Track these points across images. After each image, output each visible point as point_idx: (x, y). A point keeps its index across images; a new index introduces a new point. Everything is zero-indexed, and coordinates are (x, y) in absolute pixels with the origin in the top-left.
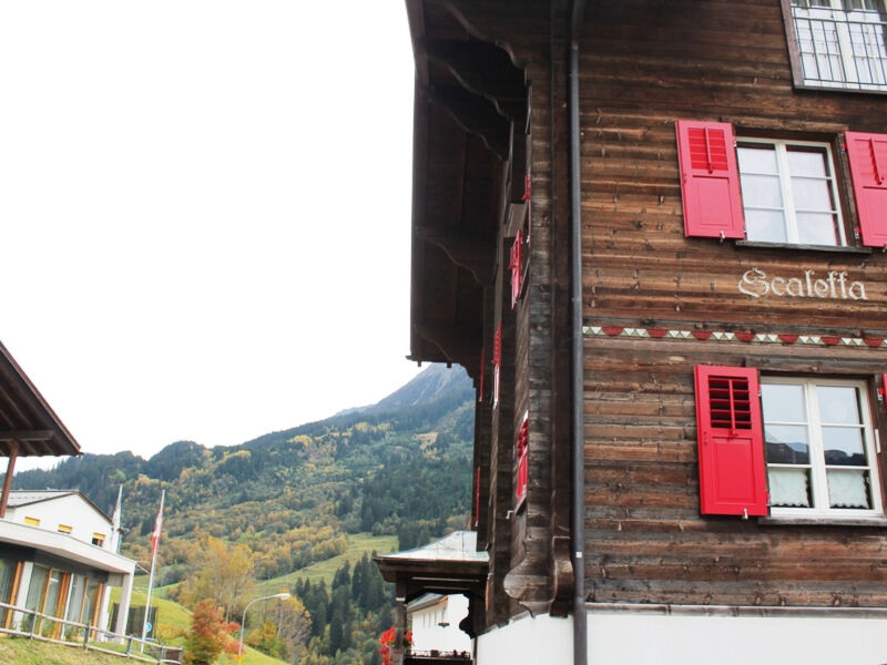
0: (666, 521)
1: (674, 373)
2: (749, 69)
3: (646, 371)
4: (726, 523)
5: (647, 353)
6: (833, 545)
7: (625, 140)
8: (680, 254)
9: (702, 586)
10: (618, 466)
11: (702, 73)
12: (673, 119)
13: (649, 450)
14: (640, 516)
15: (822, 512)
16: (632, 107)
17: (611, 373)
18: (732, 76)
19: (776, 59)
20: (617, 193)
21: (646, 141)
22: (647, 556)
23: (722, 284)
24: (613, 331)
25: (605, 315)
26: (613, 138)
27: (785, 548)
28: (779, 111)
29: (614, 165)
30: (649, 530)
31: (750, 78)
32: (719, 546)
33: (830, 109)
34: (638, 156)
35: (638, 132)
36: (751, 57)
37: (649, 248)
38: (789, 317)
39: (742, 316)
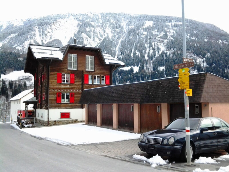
1: (55, 93)
2: (64, 68)
3: (53, 93)
4: (58, 103)
5: (54, 92)
6: (66, 104)
7: (53, 75)
8: (56, 84)
9: (56, 107)
10: (51, 100)
11: (60, 68)
12: (57, 73)
13: (53, 99)
14: (52, 103)
15: (65, 102)
16: (54, 72)
17: (51, 93)
18: (62, 68)
19: (66, 67)
20: (52, 79)
21: (55, 75)
22: (53, 106)
23: (59, 86)
24: (51, 90)
25: (51, 89)
26: (52, 74)
27: (62, 105)
28: (65, 72)
29: (52, 77)
30: (53, 104)
31: (64, 69)
32: (58, 105)
33: (70, 71)
34: (54, 76)
35: (54, 74)
36: (64, 66)
37: (54, 84)
38: (64, 89)
39: (61, 89)
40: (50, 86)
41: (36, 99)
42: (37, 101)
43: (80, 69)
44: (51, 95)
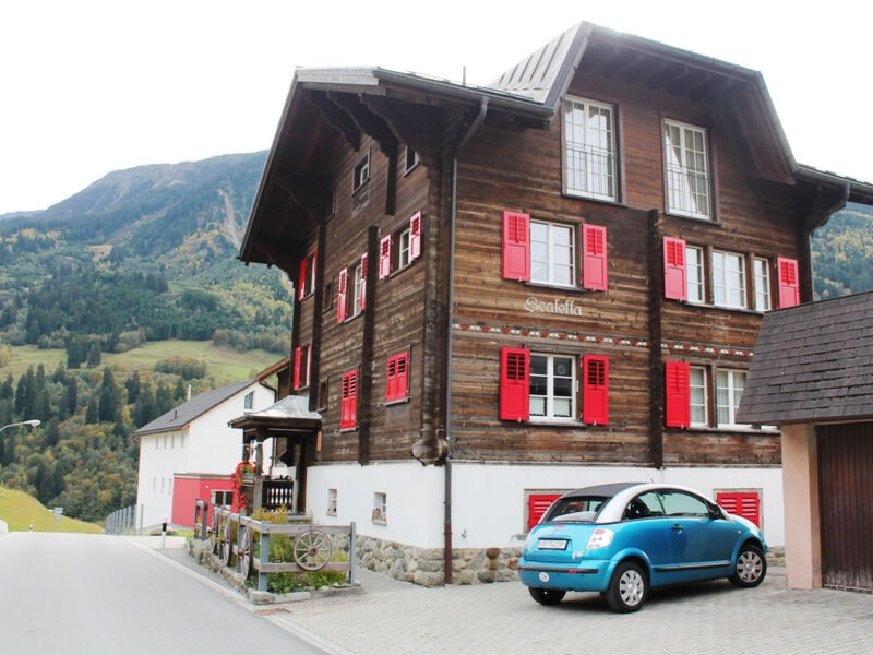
0: (484, 422)
1: (491, 350)
2: (541, 180)
3: (479, 348)
4: (510, 424)
5: (479, 339)
6: (553, 434)
7: (476, 219)
8: (499, 287)
9: (498, 452)
10: (464, 395)
11: (517, 181)
12: (502, 208)
13: (478, 388)
14: (473, 419)
15: (550, 419)
16: (481, 199)
17: (463, 348)
18: (532, 184)
19: (555, 175)
20: (472, 250)
21: (487, 220)
22: (476, 438)
23: (517, 304)
24: (465, 327)
25: (462, 319)
26: (470, 217)
27: (534, 435)
28: (552, 207)
29: (470, 234)
30: (476, 426)
31: (541, 186)
32: (506, 434)
33: (577, 208)
34: (482, 229)
35: (483, 215)
36: (543, 172)
37: (484, 283)
38: (546, 323)
39: (524, 322)
40: (455, 298)
41: (312, 408)
42: (316, 416)
43: (636, 201)
44: (466, 363)
